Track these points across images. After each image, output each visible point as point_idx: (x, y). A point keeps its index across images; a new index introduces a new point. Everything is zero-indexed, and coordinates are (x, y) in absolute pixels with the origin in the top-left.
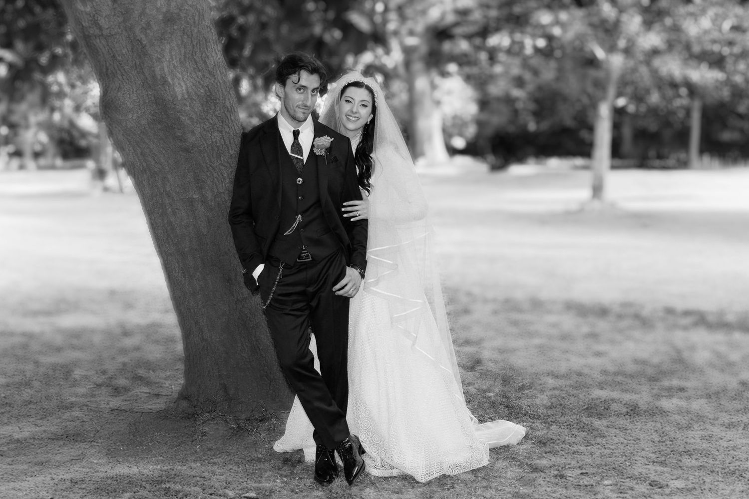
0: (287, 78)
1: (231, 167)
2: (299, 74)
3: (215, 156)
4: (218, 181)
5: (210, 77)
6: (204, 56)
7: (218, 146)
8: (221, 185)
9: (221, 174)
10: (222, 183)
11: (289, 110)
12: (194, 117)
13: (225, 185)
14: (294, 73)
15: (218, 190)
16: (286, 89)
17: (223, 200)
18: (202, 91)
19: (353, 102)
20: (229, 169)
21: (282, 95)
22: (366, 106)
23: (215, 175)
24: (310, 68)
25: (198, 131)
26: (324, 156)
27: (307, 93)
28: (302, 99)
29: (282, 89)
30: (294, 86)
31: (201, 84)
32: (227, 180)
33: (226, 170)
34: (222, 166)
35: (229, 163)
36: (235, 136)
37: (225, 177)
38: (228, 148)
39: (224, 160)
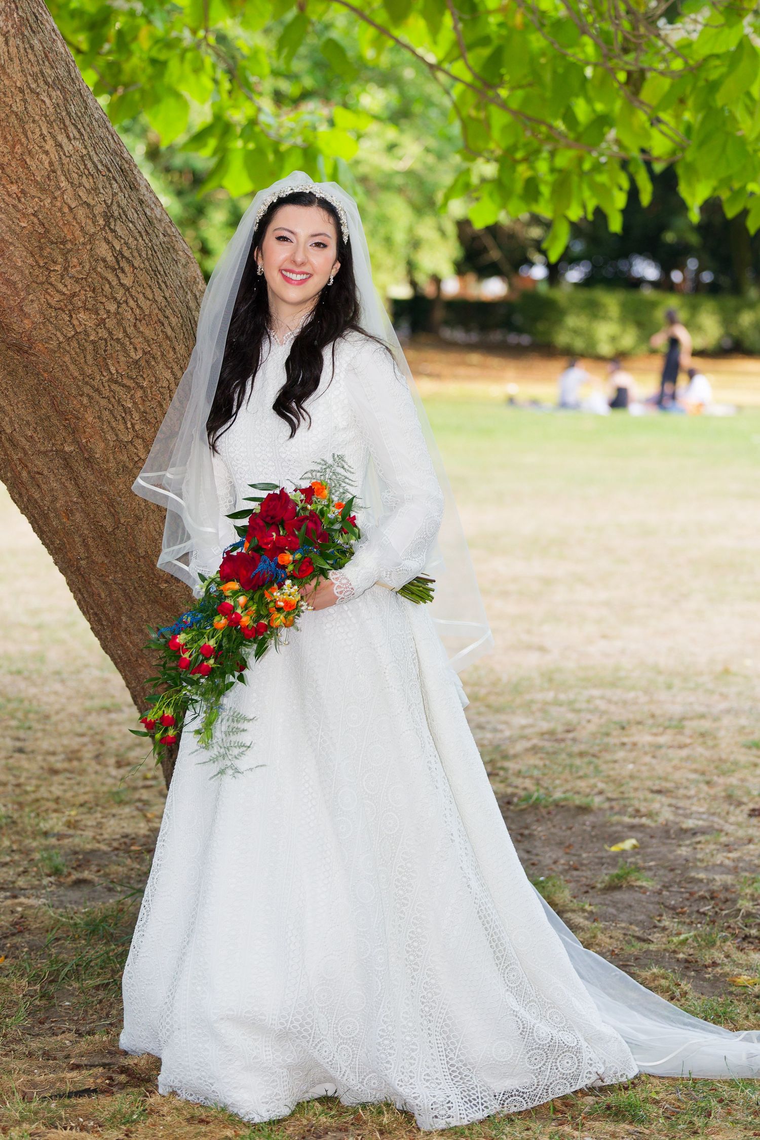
1: (142, 387)
3: (90, 362)
4: (115, 418)
5: (39, 195)
6: (19, 151)
7: (93, 342)
8: (122, 427)
9: (119, 402)
10: (126, 423)
12: (16, 278)
15: (117, 435)
18: (23, 225)
19: (294, 239)
22: (325, 246)
23: (103, 402)
25: (32, 309)
31: (18, 211)
33: (129, 393)
34: (117, 385)
35: (131, 378)
36: (140, 321)
37: (129, 408)
38: (123, 345)
39: (117, 371)
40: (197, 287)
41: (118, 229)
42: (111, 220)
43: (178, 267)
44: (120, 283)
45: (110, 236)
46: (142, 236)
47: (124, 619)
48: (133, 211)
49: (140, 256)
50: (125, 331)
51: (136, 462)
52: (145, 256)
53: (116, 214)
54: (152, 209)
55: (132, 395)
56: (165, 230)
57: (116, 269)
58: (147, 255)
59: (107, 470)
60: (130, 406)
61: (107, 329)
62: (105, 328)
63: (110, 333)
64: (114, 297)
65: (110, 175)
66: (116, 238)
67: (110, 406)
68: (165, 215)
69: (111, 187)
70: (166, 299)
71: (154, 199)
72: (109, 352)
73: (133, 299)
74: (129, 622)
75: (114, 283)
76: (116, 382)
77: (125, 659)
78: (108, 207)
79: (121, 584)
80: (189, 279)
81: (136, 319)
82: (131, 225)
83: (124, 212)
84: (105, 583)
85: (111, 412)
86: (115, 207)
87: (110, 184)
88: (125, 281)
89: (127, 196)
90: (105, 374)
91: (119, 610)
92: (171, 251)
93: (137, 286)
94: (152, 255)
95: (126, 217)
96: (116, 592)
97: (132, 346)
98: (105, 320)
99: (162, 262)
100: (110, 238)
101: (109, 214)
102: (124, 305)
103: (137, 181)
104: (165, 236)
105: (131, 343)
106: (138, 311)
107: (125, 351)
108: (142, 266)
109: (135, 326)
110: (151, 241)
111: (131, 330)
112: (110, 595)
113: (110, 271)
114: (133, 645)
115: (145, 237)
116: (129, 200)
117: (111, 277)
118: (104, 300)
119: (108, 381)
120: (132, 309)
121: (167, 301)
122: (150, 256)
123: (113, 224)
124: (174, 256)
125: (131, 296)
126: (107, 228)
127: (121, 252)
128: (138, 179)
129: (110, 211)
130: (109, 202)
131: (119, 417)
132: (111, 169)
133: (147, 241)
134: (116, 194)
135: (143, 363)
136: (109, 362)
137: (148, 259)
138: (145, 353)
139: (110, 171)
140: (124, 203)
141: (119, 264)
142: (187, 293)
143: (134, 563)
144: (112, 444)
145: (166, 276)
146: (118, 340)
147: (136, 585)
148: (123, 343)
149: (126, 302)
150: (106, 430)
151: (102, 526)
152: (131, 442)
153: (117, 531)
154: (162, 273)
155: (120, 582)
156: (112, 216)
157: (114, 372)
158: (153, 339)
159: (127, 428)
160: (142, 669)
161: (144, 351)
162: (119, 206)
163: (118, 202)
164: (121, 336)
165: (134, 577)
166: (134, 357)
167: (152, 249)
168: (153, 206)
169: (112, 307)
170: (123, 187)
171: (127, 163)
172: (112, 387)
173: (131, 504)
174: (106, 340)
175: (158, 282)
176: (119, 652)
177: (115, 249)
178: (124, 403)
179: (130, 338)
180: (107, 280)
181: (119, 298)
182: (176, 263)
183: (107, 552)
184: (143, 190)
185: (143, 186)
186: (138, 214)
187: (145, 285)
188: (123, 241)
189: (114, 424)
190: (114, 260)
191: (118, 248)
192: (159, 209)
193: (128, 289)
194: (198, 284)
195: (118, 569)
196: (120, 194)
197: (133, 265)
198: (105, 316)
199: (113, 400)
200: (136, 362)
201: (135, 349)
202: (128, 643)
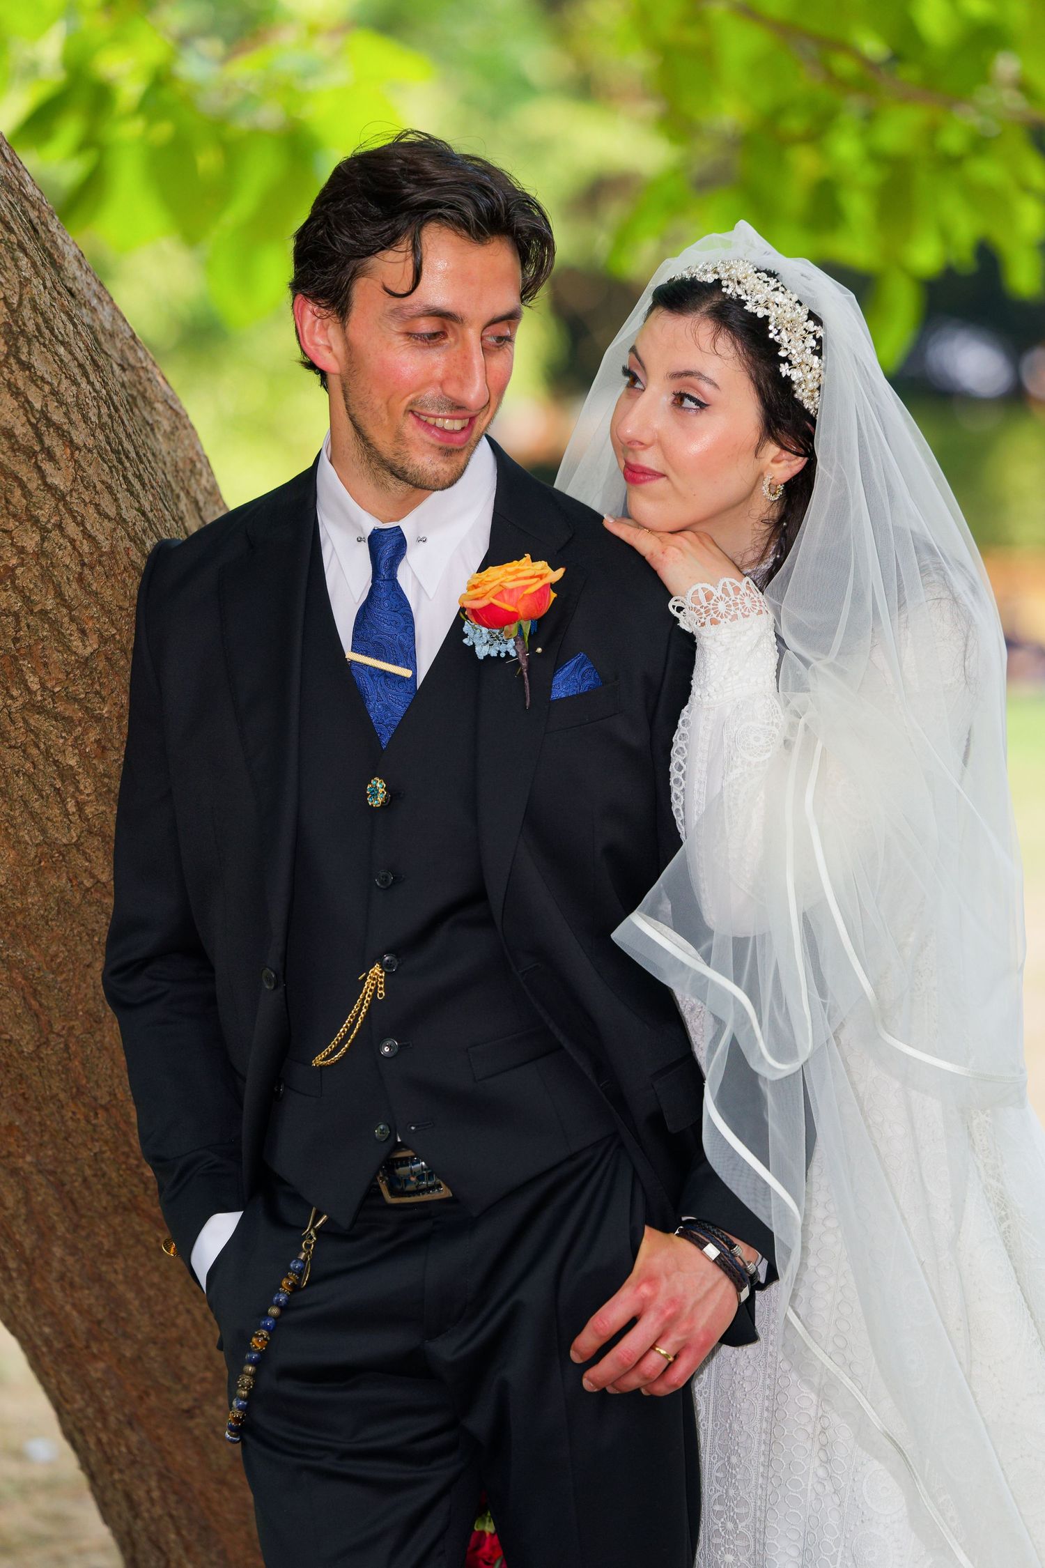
0: (355, 275)
1: (99, 719)
2: (416, 249)
4: (39, 791)
8: (54, 811)
9: (47, 754)
10: (63, 801)
11: (372, 431)
13: (80, 806)
14: (390, 242)
15: (43, 831)
16: (350, 329)
17: (88, 883)
20: (85, 732)
21: (328, 361)
24: (470, 212)
26: (518, 663)
27: (462, 340)
28: (439, 373)
29: (333, 332)
30: (394, 312)
32: (87, 785)
33: (70, 733)
34: (42, 718)
35: (76, 700)
36: (92, 568)
37: (71, 767)
38: (55, 625)
39: (43, 687)
40: (198, 482)
41: (37, 362)
42: (21, 341)
43: (157, 440)
44: (45, 484)
45: (20, 378)
46: (85, 374)
47: (58, 1251)
48: (64, 317)
49: (85, 419)
50: (59, 594)
51: (88, 890)
52: (94, 419)
53: (31, 327)
54: (94, 310)
55: (76, 739)
56: (123, 357)
57: (35, 454)
58: (100, 416)
59: (21, 911)
60: (72, 762)
61: (20, 591)
62: (15, 588)
63: (27, 600)
64: (32, 516)
65: (13, 238)
66: (33, 381)
67: (28, 765)
68: (120, 323)
69: (17, 266)
70: (144, 514)
71: (95, 286)
72: (23, 644)
73: (74, 518)
74: (70, 1260)
75: (32, 486)
76: (41, 710)
77: (58, 1345)
78: (12, 311)
79: (53, 1173)
80: (181, 465)
81: (83, 564)
82: (62, 350)
83: (46, 321)
84: (14, 1172)
85: (30, 778)
86: (27, 312)
87: (13, 259)
88: (57, 480)
89: (49, 284)
90: (15, 693)
91: (45, 1233)
92: (140, 402)
93: (81, 489)
94: (110, 416)
95: (52, 331)
96: (42, 1191)
97: (74, 627)
98: (13, 569)
99: (130, 430)
100: (20, 384)
101: (15, 328)
102: (55, 534)
103: (58, 248)
104: (124, 369)
105: (72, 619)
106: (86, 547)
107: (61, 638)
108: (90, 442)
109: (80, 579)
110: (105, 384)
111: (72, 590)
112: (27, 1200)
113: (23, 457)
114: (80, 1312)
115: (92, 377)
116: (55, 294)
117: (24, 472)
118: (11, 524)
119: (24, 707)
120: (72, 541)
121: (148, 520)
122: (105, 419)
123: (25, 350)
124: (146, 414)
125: (70, 511)
126: (12, 361)
127: (44, 414)
128: (60, 242)
129: (16, 322)
130: (15, 300)
131: (48, 790)
132: (12, 224)
133: (98, 386)
134: (28, 280)
135: (101, 664)
136: (25, 664)
137: (102, 426)
138: (103, 640)
139: (10, 230)
140: (44, 300)
141: (41, 442)
142: (178, 497)
143: (83, 1123)
144: (32, 852)
145: (142, 462)
146: (44, 613)
147: (88, 1172)
148: (56, 621)
149: (60, 527)
150: (19, 820)
151: (10, 1041)
152: (77, 845)
153: (45, 1052)
154: (133, 455)
155: (50, 1167)
156: (23, 332)
157: (35, 687)
158: (121, 608)
159: (67, 814)
160: (101, 1365)
161: (101, 636)
162: (35, 308)
163: (32, 300)
164: (50, 604)
165: (85, 1154)
166: (80, 651)
167: (109, 402)
168: (94, 302)
169: (30, 541)
170: (39, 263)
171: (33, 207)
172: (31, 721)
173: (78, 987)
174: (16, 615)
175: (125, 477)
176: (47, 1330)
177: (32, 407)
178: (60, 757)
179: (70, 608)
180: (17, 479)
181: (43, 520)
182: (152, 430)
183: (21, 1101)
184: (72, 268)
185: (70, 257)
186: (75, 325)
187: (99, 486)
188: (47, 388)
189: (37, 805)
190: (31, 433)
191: (38, 406)
192: (108, 309)
193: (63, 498)
194: (201, 475)
195: (46, 1138)
196: (35, 281)
197: (71, 441)
198: (14, 561)
199: (34, 751)
200: (85, 662)
201: (83, 632)
202: (68, 1308)
